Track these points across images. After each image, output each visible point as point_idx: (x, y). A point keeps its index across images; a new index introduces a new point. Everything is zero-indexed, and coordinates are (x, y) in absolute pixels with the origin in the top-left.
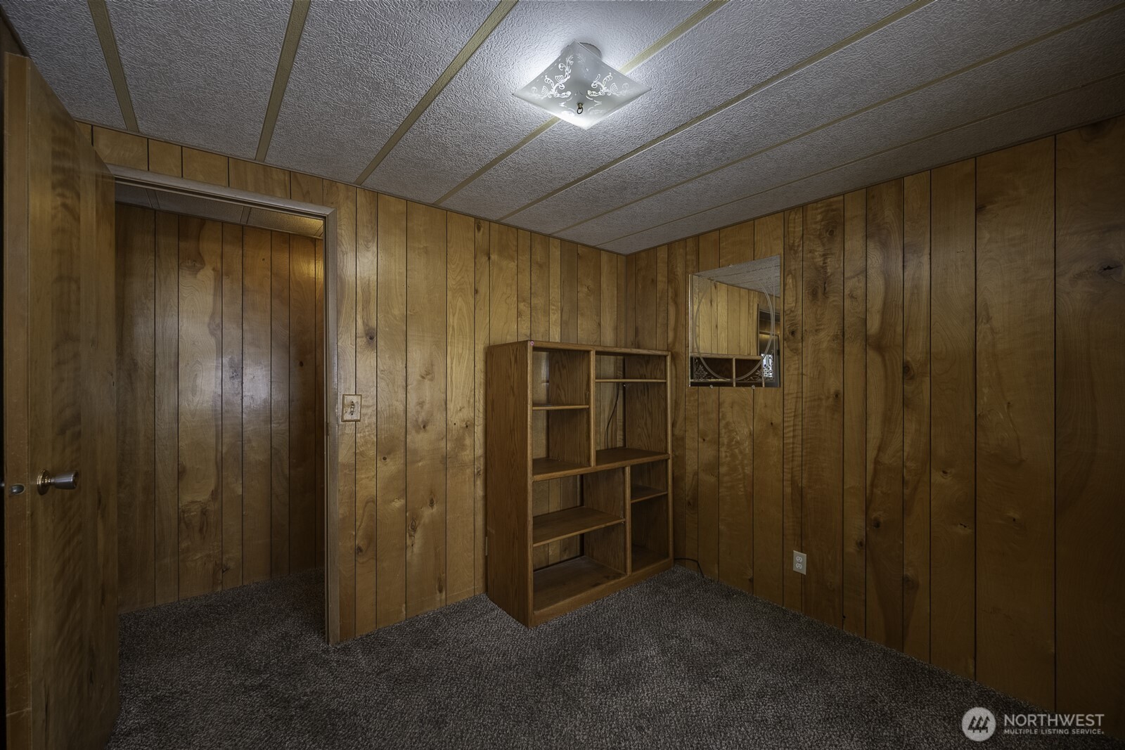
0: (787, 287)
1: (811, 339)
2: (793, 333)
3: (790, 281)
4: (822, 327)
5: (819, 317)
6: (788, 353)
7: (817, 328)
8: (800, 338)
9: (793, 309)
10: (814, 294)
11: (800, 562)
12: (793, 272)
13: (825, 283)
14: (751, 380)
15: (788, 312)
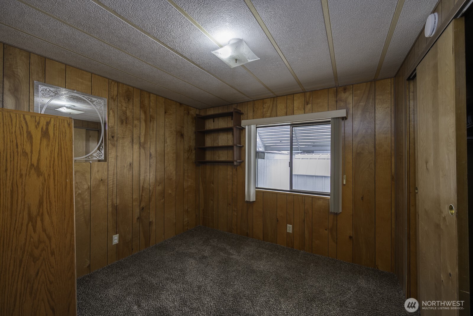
0: (110, 115)
1: (121, 141)
2: (113, 137)
3: (111, 112)
4: (125, 137)
5: (124, 132)
6: (110, 146)
7: (123, 137)
8: (116, 139)
9: (113, 126)
10: (122, 122)
11: (116, 239)
12: (113, 109)
13: (126, 119)
14: (89, 158)
15: (111, 127)
